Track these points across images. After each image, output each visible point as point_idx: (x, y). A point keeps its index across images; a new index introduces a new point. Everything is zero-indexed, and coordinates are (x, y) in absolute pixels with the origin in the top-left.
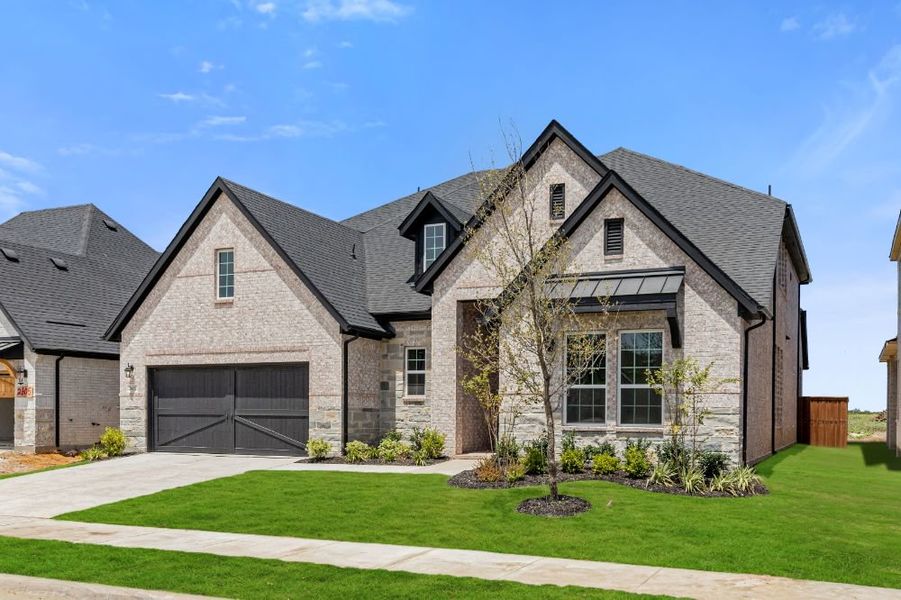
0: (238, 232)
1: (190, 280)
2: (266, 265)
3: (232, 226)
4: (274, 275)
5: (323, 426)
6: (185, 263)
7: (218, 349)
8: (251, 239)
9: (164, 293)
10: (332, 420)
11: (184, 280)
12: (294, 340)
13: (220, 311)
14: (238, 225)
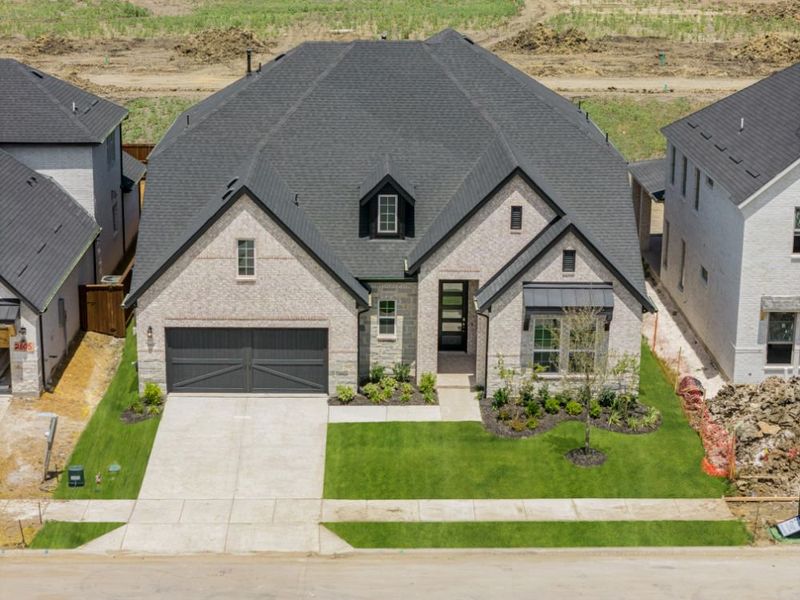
0: (259, 227)
1: (211, 261)
2: (287, 254)
3: (253, 222)
4: (295, 262)
5: (341, 374)
6: (205, 247)
7: (241, 316)
8: (272, 234)
9: (183, 269)
10: (349, 370)
11: (204, 261)
12: (316, 312)
13: (243, 287)
14: (260, 221)
